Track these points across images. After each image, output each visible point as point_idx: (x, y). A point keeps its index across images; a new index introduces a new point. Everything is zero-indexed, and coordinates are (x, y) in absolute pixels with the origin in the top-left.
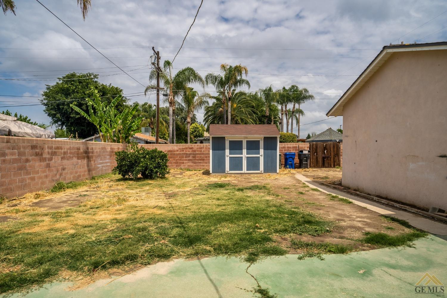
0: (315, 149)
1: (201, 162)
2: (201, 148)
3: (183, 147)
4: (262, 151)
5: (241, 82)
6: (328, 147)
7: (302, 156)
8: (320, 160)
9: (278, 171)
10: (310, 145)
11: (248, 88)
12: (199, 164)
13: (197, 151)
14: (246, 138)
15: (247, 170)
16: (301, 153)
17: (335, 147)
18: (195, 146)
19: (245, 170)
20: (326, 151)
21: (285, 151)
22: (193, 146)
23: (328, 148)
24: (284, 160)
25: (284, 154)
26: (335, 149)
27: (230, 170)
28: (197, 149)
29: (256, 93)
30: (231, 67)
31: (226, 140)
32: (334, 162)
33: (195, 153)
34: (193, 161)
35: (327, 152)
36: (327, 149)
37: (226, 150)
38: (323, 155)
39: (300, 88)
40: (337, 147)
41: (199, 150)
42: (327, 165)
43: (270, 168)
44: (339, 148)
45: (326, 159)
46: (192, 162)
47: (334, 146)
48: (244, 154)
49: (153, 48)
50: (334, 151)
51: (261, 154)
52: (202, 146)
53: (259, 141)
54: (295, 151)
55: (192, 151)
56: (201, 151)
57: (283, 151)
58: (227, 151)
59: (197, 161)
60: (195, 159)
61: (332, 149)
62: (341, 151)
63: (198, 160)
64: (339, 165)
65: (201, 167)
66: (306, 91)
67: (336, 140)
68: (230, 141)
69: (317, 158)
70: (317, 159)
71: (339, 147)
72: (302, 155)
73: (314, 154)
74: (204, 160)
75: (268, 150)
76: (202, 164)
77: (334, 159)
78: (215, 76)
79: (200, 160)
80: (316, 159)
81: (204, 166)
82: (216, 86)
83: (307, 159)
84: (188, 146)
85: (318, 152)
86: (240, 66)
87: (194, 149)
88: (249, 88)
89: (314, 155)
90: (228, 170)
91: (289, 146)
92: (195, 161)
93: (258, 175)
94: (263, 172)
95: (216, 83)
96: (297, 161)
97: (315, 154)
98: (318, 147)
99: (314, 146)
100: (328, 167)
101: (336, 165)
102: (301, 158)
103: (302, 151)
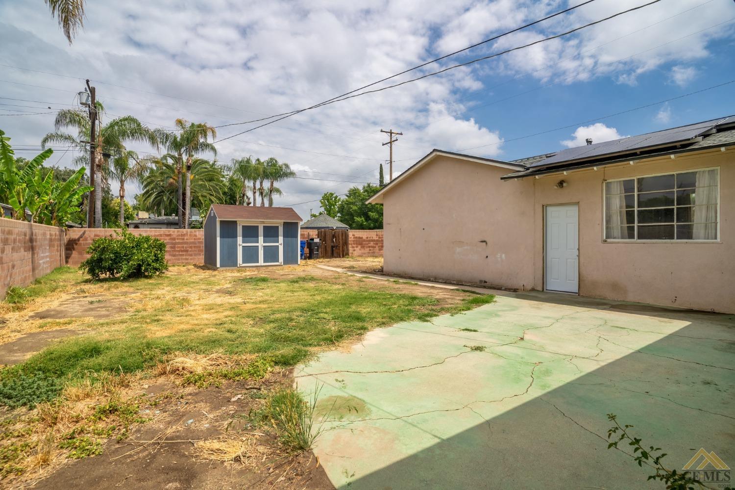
0: (324, 237)
1: (184, 254)
2: (184, 235)
3: (157, 234)
4: (281, 239)
5: (206, 146)
6: (336, 235)
7: (313, 245)
8: (329, 249)
9: (299, 263)
10: (318, 232)
11: (214, 155)
12: (180, 257)
13: (178, 239)
14: (263, 222)
15: (264, 262)
16: (311, 241)
17: (344, 235)
18: (174, 232)
19: (261, 262)
20: (334, 240)
22: (171, 233)
23: (336, 237)
26: (344, 237)
27: (243, 263)
28: (177, 236)
29: (215, 162)
30: (193, 124)
31: (238, 225)
32: (343, 251)
33: (174, 242)
34: (172, 253)
37: (238, 238)
38: (332, 244)
39: (280, 162)
41: (180, 237)
42: (336, 255)
43: (290, 259)
45: (335, 248)
46: (170, 255)
47: (342, 234)
48: (261, 243)
49: (88, 81)
50: (342, 239)
51: (280, 243)
52: (185, 233)
53: (278, 227)
55: (170, 239)
56: (183, 239)
58: (240, 239)
59: (177, 253)
60: (175, 251)
61: (340, 237)
62: (350, 239)
63: (179, 251)
64: (347, 254)
65: (184, 261)
66: (287, 166)
67: (333, 227)
68: (243, 226)
69: (326, 247)
70: (327, 249)
71: (348, 235)
72: (313, 243)
74: (187, 251)
75: (288, 237)
76: (184, 257)
77: (343, 247)
78: (167, 135)
79: (182, 251)
81: (187, 259)
82: (167, 147)
83: (318, 248)
84: (164, 232)
85: (326, 240)
86: (205, 126)
87: (172, 237)
88: (216, 155)
89: (323, 244)
90: (241, 263)
92: (174, 253)
93: (278, 267)
94: (282, 264)
95: (168, 144)
97: (324, 242)
98: (327, 234)
99: (323, 234)
100: (337, 257)
101: (345, 254)
102: (311, 247)
103: (312, 239)
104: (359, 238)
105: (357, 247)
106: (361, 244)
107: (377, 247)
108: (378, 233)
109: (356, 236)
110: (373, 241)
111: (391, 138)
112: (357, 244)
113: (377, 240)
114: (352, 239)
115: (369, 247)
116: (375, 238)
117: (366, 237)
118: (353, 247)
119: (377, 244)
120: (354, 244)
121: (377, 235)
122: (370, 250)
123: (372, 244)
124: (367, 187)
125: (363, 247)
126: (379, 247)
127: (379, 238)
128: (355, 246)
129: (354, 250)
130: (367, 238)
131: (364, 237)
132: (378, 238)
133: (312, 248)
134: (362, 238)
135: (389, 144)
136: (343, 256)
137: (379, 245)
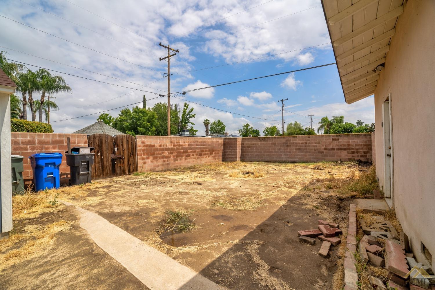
0: (99, 145)
6: (119, 142)
7: (77, 160)
8: (108, 163)
10: (89, 138)
16: (74, 153)
17: (130, 142)
20: (116, 149)
21: (33, 149)
23: (119, 144)
24: (32, 170)
25: (31, 158)
26: (130, 145)
32: (129, 165)
35: (118, 149)
36: (118, 146)
38: (113, 156)
39: (53, 74)
40: (132, 143)
42: (119, 172)
44: (135, 144)
45: (118, 161)
47: (128, 141)
50: (128, 148)
54: (59, 149)
57: (27, 150)
61: (125, 146)
62: (138, 149)
64: (136, 169)
66: (60, 79)
69: (102, 160)
70: (103, 163)
71: (135, 142)
72: (79, 158)
73: (97, 154)
77: (129, 160)
80: (101, 162)
83: (88, 165)
85: (103, 151)
89: (98, 156)
91: (43, 138)
96: (65, 170)
97: (99, 154)
98: (104, 142)
99: (97, 140)
100: (121, 175)
101: (131, 170)
102: (74, 164)
103: (77, 150)
104: (151, 146)
105: (148, 158)
106: (153, 154)
107: (172, 157)
108: (173, 139)
109: (147, 143)
110: (167, 149)
111: (169, 53)
112: (147, 154)
113: (172, 149)
114: (142, 148)
115: (163, 157)
116: (170, 146)
117: (159, 144)
118: (143, 159)
119: (172, 153)
120: (144, 154)
121: (171, 142)
122: (164, 161)
123: (166, 153)
124: (136, 109)
125: (155, 158)
126: (174, 156)
127: (174, 146)
128: (145, 157)
129: (145, 163)
130: (160, 146)
131: (157, 145)
132: (172, 147)
133: (76, 165)
134: (154, 146)
135: (167, 59)
136: (130, 173)
137: (174, 154)
